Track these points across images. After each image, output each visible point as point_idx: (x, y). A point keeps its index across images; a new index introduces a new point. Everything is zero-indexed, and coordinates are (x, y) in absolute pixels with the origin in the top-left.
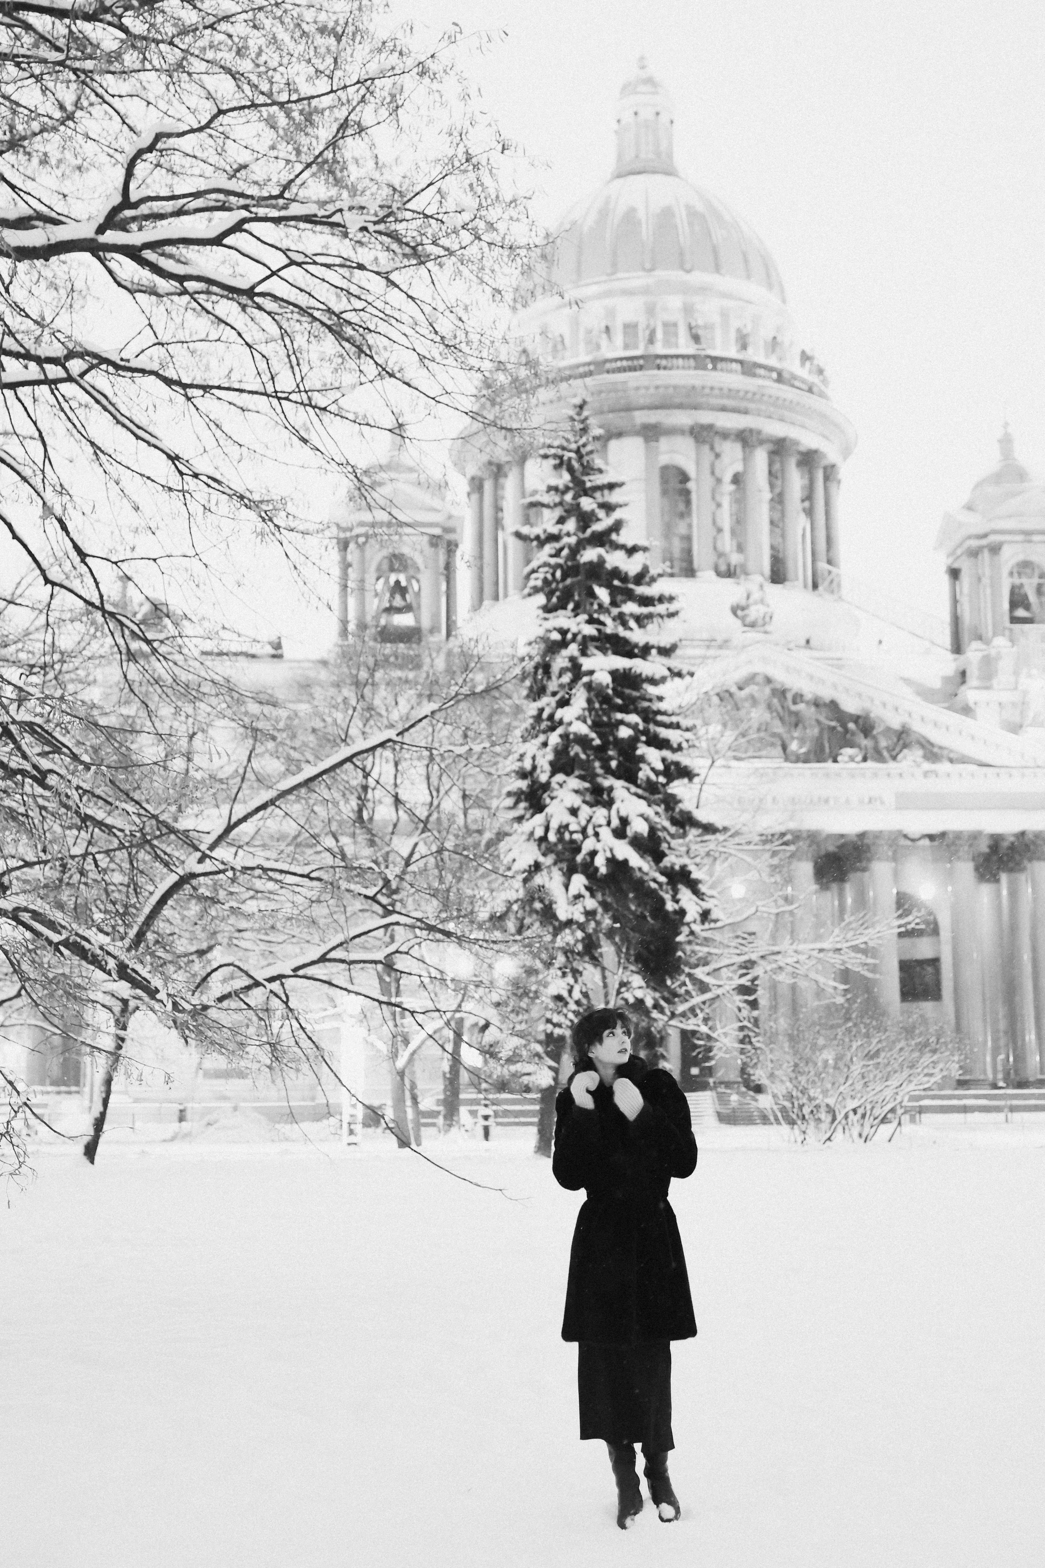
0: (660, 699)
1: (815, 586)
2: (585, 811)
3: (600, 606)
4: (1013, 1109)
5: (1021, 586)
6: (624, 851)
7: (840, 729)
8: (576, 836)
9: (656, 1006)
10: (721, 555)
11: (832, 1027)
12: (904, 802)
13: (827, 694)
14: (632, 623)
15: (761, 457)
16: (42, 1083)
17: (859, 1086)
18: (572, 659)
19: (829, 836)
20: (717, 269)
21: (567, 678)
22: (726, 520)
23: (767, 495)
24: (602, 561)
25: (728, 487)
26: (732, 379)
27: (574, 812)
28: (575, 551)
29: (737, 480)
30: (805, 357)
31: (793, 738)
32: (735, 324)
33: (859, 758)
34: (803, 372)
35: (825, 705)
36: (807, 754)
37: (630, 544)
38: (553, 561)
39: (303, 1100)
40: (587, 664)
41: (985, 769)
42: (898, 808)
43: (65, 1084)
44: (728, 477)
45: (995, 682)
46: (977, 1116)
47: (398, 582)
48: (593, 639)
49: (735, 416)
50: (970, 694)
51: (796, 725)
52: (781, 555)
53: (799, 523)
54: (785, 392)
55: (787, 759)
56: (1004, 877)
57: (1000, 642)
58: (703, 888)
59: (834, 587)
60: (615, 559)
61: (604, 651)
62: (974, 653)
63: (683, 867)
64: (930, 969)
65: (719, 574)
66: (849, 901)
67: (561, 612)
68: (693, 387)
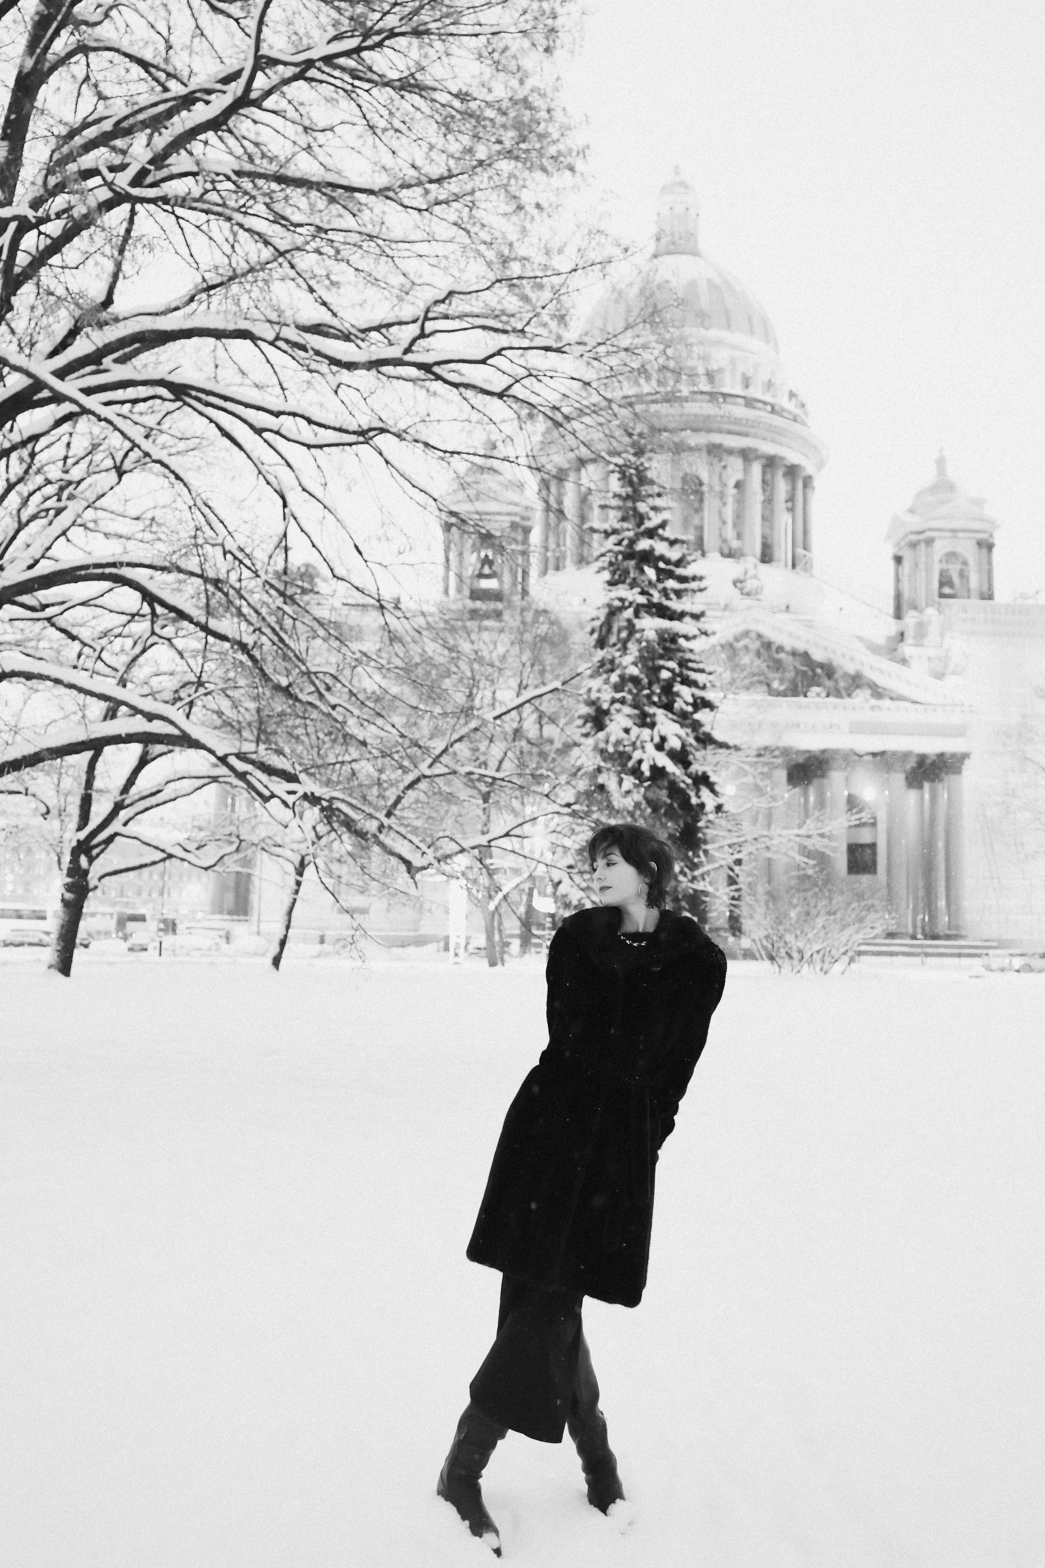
0: (691, 651)
1: (794, 566)
2: (635, 731)
3: (650, 582)
4: (927, 955)
5: (948, 570)
6: (663, 760)
7: (810, 673)
8: (627, 749)
9: (682, 872)
10: (724, 541)
11: (804, 890)
12: (856, 729)
13: (801, 647)
14: (672, 596)
15: (756, 469)
16: (221, 913)
17: (822, 934)
18: (629, 621)
19: (798, 752)
20: (729, 326)
21: (624, 634)
22: (729, 516)
23: (760, 497)
24: (652, 550)
25: (731, 491)
26: (739, 411)
27: (627, 731)
28: (632, 542)
29: (738, 485)
30: (792, 395)
31: (775, 679)
32: (741, 369)
33: (824, 694)
34: (790, 406)
35: (800, 655)
36: (785, 690)
37: (672, 537)
38: (617, 548)
39: (409, 930)
40: (639, 624)
41: (917, 706)
42: (851, 732)
43: (238, 914)
44: (731, 483)
45: (926, 642)
46: (901, 959)
47: (487, 556)
48: (643, 606)
49: (738, 438)
50: (907, 649)
51: (778, 669)
52: (769, 542)
53: (784, 520)
54: (776, 420)
55: (770, 694)
56: (927, 785)
57: (931, 612)
58: (717, 788)
59: (808, 568)
60: (661, 548)
61: (652, 615)
62: (910, 619)
63: (704, 773)
64: (869, 851)
65: (723, 555)
66: (812, 799)
67: (620, 586)
68: (709, 416)
